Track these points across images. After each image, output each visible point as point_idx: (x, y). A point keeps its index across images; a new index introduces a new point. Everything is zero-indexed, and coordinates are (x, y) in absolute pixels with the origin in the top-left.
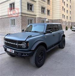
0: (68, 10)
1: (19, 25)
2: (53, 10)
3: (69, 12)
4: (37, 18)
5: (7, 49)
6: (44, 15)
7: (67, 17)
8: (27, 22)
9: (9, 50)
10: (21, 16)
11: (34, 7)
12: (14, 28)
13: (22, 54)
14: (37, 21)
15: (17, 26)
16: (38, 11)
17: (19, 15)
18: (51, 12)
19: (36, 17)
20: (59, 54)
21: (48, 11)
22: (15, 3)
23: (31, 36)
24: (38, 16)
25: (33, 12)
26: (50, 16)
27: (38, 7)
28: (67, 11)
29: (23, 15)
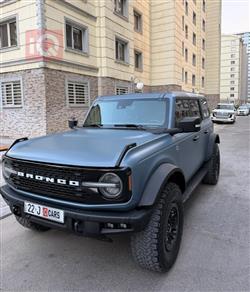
0: (196, 53)
1: (36, 104)
2: (151, 53)
3: (198, 60)
4: (100, 79)
5: (27, 204)
6: (124, 68)
7: (194, 76)
8: (67, 92)
9: (35, 209)
10: (45, 68)
11: (91, 39)
12: (18, 115)
13: (103, 225)
14: (99, 89)
15: (27, 107)
16: (104, 54)
17: (37, 65)
18: (145, 61)
19: (99, 75)
20: (212, 205)
21: (138, 55)
22: (19, 19)
23: (134, 145)
24: (103, 73)
25: (87, 55)
26: (143, 75)
27: (103, 40)
28: (194, 56)
29: (52, 67)
